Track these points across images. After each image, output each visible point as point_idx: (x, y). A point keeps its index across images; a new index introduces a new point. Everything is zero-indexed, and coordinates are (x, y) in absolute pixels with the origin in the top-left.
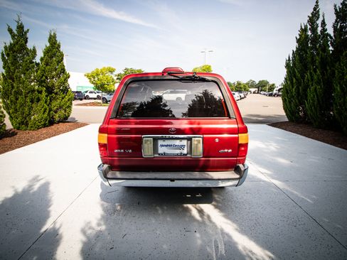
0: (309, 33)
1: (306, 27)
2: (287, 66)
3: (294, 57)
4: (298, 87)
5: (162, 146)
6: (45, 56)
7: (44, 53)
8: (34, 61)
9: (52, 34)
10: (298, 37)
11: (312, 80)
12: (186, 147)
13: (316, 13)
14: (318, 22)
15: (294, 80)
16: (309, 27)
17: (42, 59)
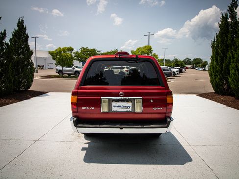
0: (229, 20)
1: (226, 15)
2: (213, 46)
3: (218, 39)
4: (222, 64)
5: (115, 106)
6: (13, 37)
7: (13, 35)
8: (4, 41)
9: (20, 20)
10: (220, 23)
11: (233, 58)
12: (131, 107)
13: (234, 4)
14: (236, 11)
15: (219, 58)
16: (229, 15)
17: (11, 40)
